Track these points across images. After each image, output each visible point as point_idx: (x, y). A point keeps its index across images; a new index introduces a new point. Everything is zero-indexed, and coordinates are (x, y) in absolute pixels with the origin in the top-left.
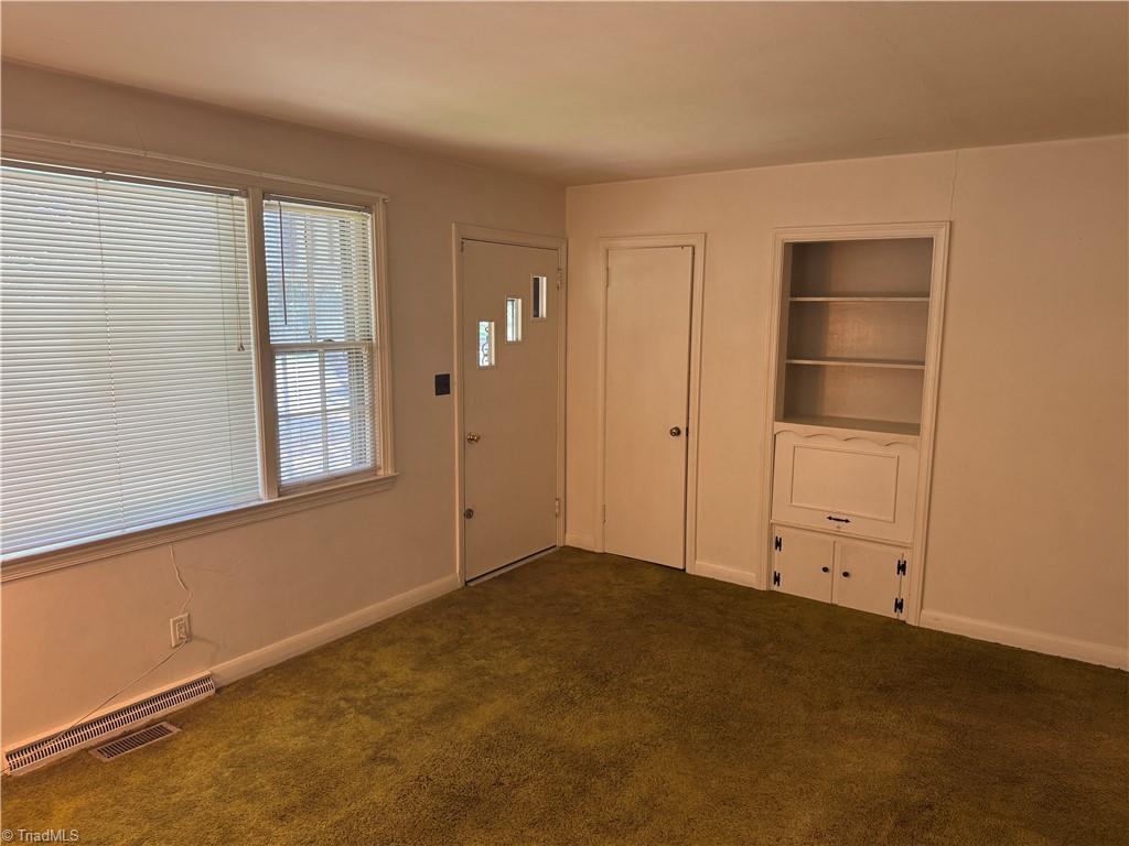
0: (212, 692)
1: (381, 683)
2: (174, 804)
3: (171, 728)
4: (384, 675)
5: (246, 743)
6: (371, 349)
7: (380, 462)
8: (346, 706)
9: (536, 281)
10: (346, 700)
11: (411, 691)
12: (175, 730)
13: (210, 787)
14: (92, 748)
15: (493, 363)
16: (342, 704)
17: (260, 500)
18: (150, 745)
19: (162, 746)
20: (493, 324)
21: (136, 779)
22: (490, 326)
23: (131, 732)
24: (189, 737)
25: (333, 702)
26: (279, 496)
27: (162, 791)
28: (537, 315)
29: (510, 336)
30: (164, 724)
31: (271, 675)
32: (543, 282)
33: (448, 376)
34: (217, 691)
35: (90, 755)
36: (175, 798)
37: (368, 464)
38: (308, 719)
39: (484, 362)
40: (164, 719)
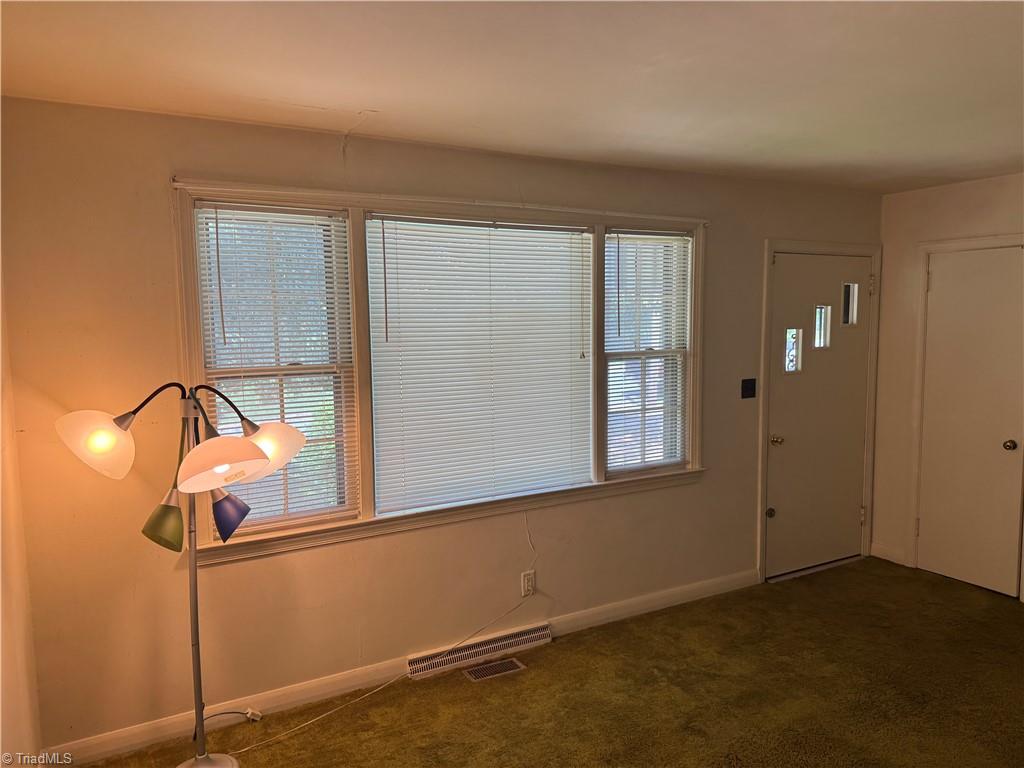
0: (549, 640)
1: (689, 660)
2: (523, 729)
3: (519, 664)
4: (693, 653)
5: (577, 689)
6: (685, 356)
7: (689, 457)
8: (659, 675)
9: (847, 289)
10: (660, 669)
11: (718, 673)
12: (523, 667)
13: (549, 720)
14: (464, 668)
15: (800, 367)
16: (656, 671)
17: (591, 482)
18: (505, 676)
19: (513, 678)
20: (801, 331)
21: (495, 701)
22: (797, 334)
23: (491, 661)
24: (533, 675)
25: (648, 669)
26: (606, 480)
27: (514, 715)
28: (846, 321)
29: (819, 342)
30: (514, 660)
31: (595, 634)
32: (855, 289)
33: (754, 380)
34: (554, 639)
35: (462, 674)
36: (525, 724)
37: (678, 458)
38: (626, 679)
39: (790, 367)
40: (514, 655)
